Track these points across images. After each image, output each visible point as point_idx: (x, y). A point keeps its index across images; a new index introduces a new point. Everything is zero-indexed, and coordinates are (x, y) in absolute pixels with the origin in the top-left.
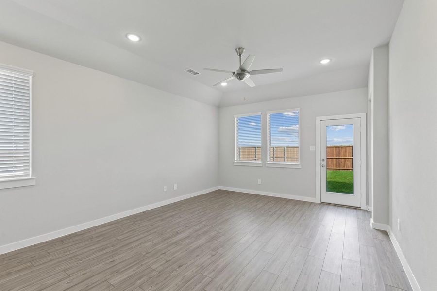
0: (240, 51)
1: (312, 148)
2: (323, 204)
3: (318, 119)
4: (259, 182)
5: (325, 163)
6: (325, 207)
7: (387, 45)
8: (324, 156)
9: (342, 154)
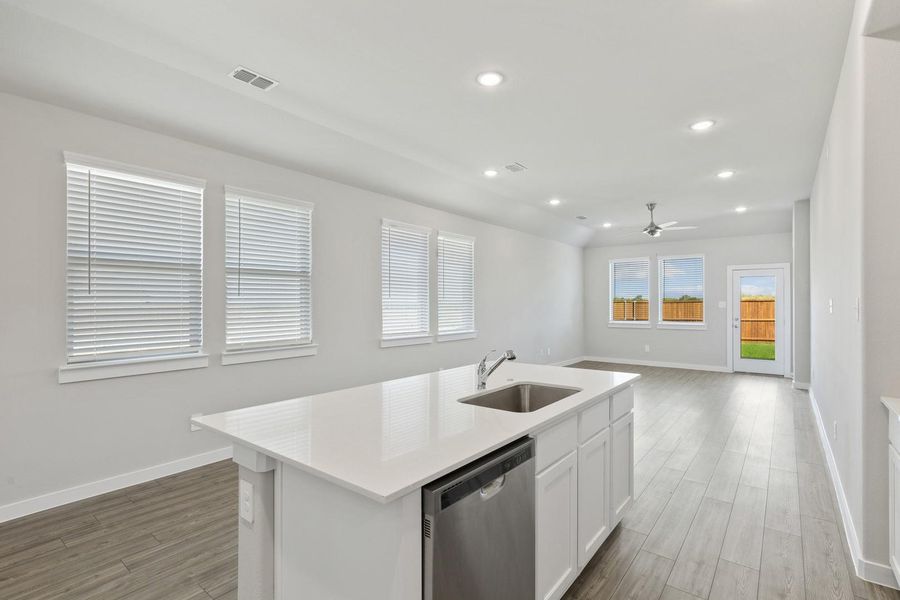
0: (651, 206)
1: (722, 304)
2: (737, 373)
3: (730, 269)
4: (647, 348)
5: (738, 323)
6: (738, 377)
7: (807, 202)
8: (737, 314)
9: (761, 312)
